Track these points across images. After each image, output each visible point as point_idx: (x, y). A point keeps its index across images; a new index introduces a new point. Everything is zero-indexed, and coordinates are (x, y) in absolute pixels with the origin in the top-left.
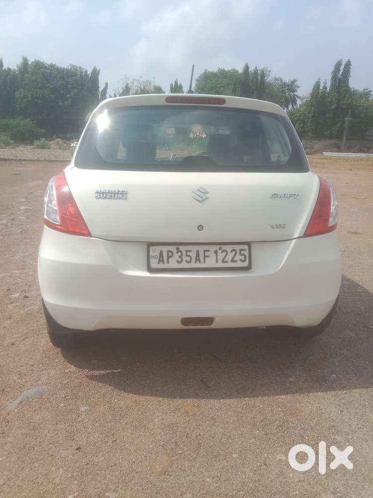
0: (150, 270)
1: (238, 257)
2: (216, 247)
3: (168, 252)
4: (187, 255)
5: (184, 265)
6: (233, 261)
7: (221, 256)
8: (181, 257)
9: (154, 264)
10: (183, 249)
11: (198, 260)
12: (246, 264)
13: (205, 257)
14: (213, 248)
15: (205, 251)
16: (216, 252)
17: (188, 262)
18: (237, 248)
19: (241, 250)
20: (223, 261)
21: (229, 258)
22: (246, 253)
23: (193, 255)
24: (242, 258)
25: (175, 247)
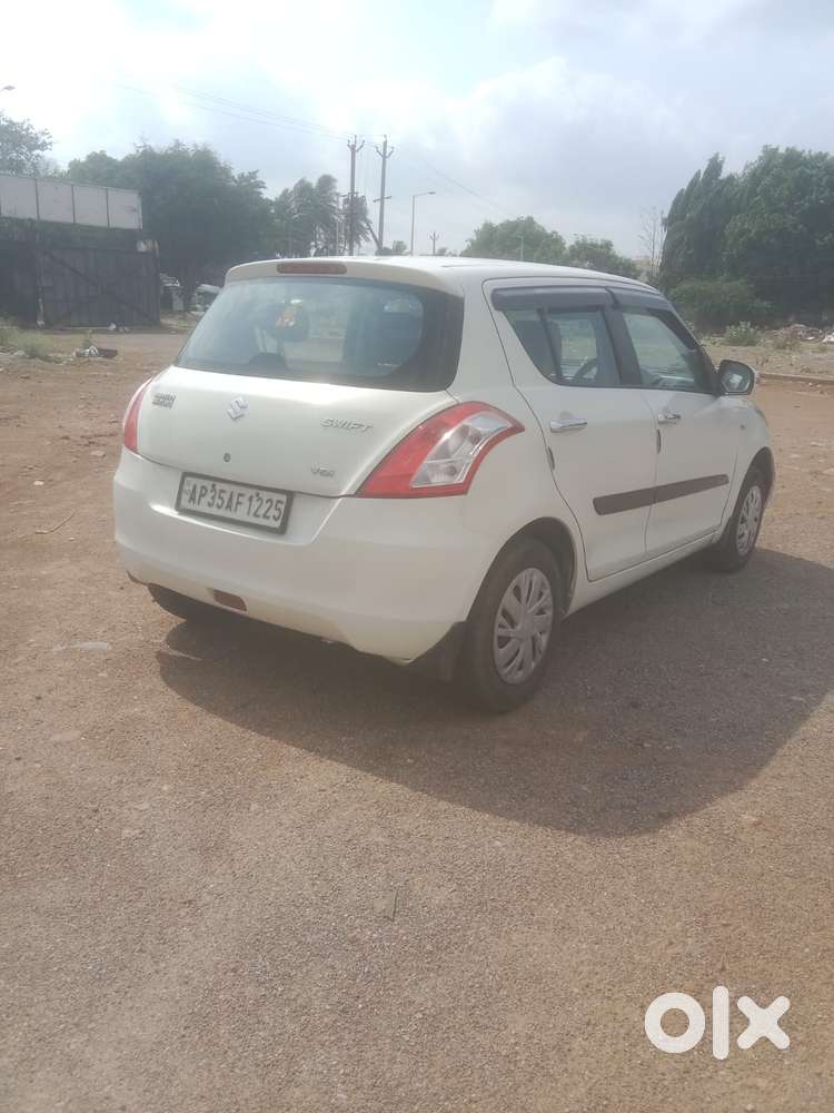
0: (178, 507)
1: (273, 512)
2: (253, 492)
3: (203, 487)
4: (220, 497)
5: (214, 511)
6: (265, 516)
7: (255, 504)
8: (213, 498)
9: (185, 503)
10: (219, 486)
11: (229, 507)
12: (277, 524)
13: (238, 503)
14: (250, 492)
15: (240, 495)
16: (251, 499)
17: (219, 507)
18: (276, 497)
19: (279, 502)
20: (256, 515)
21: (261, 512)
22: (282, 507)
23: (226, 497)
24: (276, 513)
25: (211, 483)
